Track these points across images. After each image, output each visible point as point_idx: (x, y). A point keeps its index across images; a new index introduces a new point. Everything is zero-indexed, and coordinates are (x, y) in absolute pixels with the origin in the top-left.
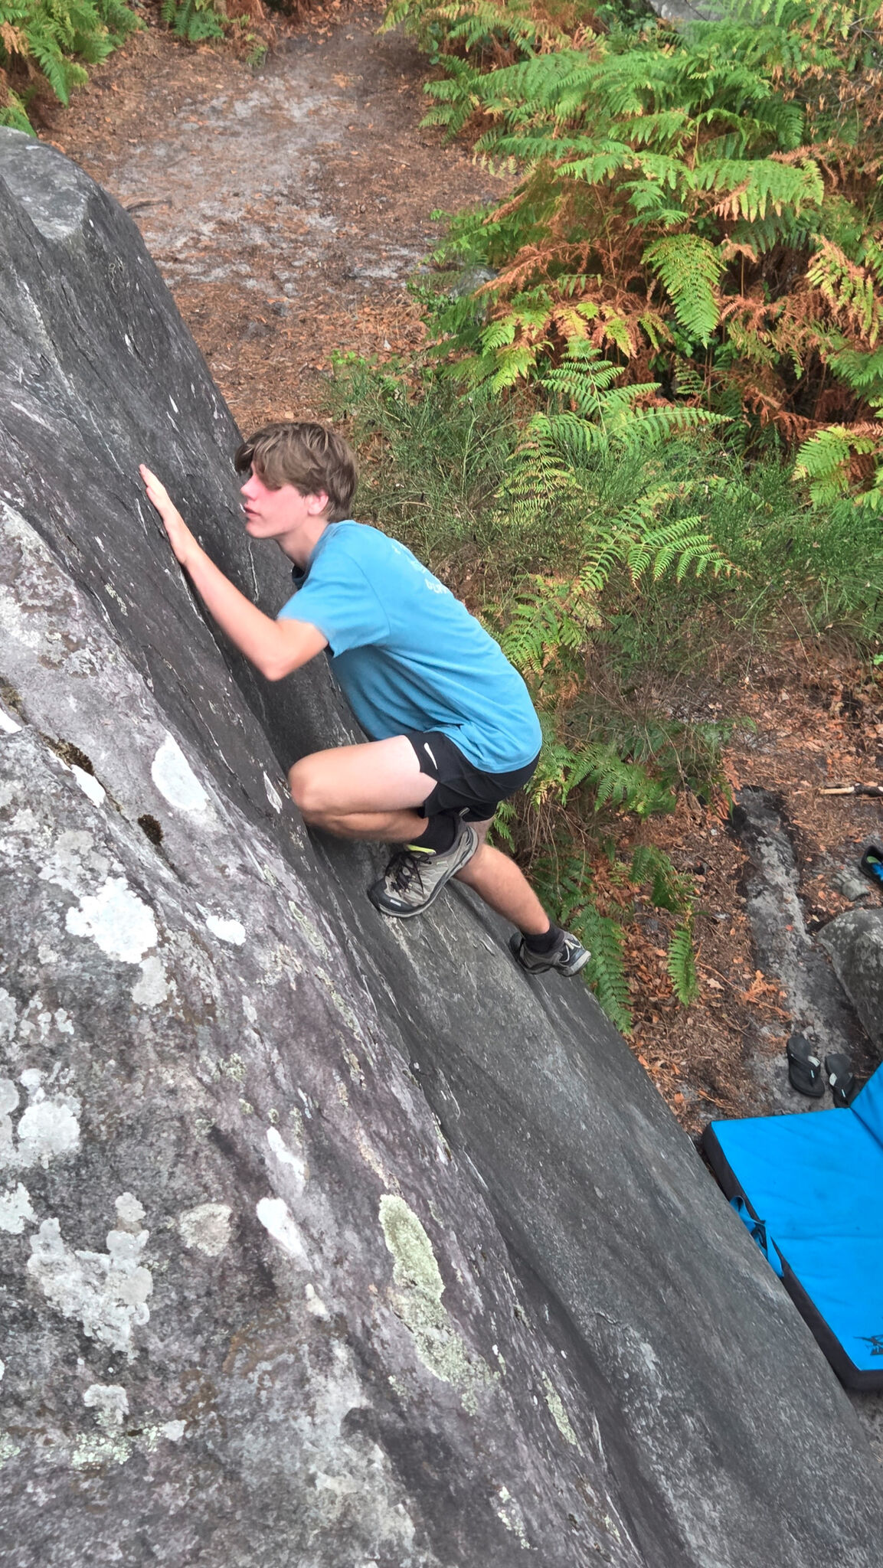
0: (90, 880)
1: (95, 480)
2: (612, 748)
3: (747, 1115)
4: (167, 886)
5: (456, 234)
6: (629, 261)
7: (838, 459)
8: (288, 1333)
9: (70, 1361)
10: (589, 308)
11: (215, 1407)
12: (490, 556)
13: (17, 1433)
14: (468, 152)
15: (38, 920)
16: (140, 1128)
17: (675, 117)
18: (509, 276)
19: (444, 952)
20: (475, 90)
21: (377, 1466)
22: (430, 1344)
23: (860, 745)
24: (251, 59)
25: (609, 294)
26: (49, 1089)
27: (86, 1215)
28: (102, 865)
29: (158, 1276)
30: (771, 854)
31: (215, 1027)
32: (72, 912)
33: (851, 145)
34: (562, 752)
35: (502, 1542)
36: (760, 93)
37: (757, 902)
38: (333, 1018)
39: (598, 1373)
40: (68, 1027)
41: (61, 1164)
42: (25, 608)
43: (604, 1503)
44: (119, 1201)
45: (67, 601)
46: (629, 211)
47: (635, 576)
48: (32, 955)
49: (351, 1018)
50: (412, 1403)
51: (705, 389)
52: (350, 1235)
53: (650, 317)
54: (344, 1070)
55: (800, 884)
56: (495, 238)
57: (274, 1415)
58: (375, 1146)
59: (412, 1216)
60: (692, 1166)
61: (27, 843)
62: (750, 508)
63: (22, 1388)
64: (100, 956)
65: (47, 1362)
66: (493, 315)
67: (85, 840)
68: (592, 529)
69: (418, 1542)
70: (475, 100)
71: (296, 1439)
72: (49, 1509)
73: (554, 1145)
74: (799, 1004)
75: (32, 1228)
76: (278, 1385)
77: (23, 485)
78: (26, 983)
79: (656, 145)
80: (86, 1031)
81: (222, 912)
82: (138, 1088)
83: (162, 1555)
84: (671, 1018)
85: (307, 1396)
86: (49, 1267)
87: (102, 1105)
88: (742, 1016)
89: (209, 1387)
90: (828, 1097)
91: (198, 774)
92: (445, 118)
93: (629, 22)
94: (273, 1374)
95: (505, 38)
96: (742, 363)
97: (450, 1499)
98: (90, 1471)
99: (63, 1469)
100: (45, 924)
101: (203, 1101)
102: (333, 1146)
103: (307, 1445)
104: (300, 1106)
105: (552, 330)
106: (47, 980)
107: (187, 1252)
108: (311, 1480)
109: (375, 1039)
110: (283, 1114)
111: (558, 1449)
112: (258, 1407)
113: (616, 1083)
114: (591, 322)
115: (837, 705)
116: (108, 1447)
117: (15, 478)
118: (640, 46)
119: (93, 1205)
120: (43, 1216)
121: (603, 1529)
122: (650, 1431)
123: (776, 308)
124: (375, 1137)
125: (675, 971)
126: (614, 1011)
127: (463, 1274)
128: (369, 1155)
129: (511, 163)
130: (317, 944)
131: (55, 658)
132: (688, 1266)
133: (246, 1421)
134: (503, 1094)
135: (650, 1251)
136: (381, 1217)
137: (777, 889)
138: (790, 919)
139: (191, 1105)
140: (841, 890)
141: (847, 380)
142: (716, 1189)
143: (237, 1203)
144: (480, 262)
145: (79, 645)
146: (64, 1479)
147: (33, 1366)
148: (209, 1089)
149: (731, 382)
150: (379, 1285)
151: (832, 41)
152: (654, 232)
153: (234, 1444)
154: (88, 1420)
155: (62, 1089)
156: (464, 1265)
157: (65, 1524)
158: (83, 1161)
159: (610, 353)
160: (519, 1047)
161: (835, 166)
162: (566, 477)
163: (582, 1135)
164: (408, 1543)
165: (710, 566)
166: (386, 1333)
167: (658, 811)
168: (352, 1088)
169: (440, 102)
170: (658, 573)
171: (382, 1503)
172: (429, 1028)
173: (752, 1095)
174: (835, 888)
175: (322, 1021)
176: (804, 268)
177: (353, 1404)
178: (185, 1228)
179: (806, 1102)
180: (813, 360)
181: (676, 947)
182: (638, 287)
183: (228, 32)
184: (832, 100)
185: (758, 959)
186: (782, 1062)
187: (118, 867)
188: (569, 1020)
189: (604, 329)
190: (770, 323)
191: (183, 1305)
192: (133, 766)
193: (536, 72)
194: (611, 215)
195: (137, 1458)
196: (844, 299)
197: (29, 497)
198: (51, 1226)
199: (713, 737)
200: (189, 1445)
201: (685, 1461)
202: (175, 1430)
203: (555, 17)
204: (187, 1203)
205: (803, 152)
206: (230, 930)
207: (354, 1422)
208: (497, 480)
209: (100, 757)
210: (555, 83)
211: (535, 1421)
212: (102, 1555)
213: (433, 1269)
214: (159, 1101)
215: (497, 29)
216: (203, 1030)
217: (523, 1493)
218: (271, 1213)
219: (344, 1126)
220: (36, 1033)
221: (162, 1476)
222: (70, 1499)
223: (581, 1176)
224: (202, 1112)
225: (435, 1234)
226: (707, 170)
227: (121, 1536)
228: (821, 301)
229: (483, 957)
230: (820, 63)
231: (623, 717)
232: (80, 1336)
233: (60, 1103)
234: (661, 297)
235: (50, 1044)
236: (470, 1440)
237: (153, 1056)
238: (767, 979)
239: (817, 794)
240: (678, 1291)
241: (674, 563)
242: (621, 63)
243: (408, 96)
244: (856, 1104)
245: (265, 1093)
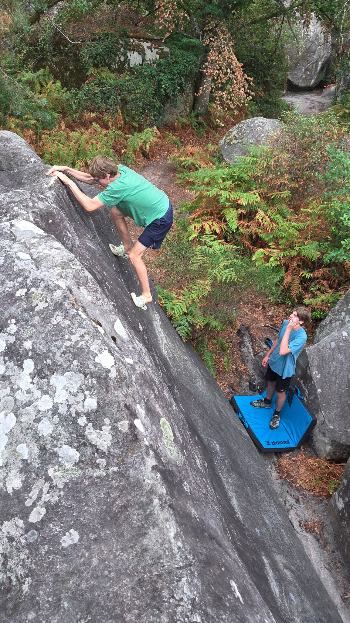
0: (101, 350)
1: (104, 260)
2: (213, 317)
3: (240, 395)
4: (117, 351)
5: (182, 206)
6: (219, 213)
7: (262, 256)
8: (140, 448)
9: (94, 454)
10: (210, 223)
11: (124, 464)
12: (188, 275)
13: (82, 469)
14: (185, 188)
15: (89, 359)
16: (110, 404)
17: (229, 183)
18: (193, 216)
19: (176, 360)
20: (187, 176)
21: (158, 477)
22: (170, 450)
23: (265, 316)
24: (140, 168)
25: (214, 220)
26: (90, 395)
27: (98, 422)
28: (103, 347)
29: (113, 436)
30: (246, 339)
31: (126, 382)
32: (96, 357)
33: (266, 190)
34: (202, 318)
35: (185, 494)
36: (247, 179)
37: (243, 349)
38: (152, 380)
39: (207, 451)
40: (95, 382)
41: (93, 411)
42: (88, 291)
43: (207, 482)
44: (105, 420)
45: (97, 290)
46: (219, 203)
47: (218, 281)
48: (88, 366)
49: (156, 379)
50: (166, 463)
51: (234, 241)
52: (154, 427)
53: (223, 225)
54: (153, 391)
55: (252, 346)
56: (191, 207)
57: (137, 466)
58: (160, 407)
59: (167, 422)
60: (228, 406)
61: (87, 342)
62: (243, 266)
63: (83, 459)
64: (102, 367)
65: (89, 454)
66: (190, 224)
67: (99, 342)
68: (210, 270)
69: (167, 494)
70: (187, 178)
71: (141, 472)
72: (88, 485)
73: (199, 402)
74: (252, 371)
75: (86, 425)
76: (138, 460)
77: (89, 262)
78: (86, 372)
79: (225, 189)
80: (99, 383)
81: (128, 356)
82: (109, 395)
83: (112, 496)
84: (224, 374)
85: (144, 462)
86: (90, 433)
87: (102, 399)
88: (239, 374)
89: (123, 460)
90: (257, 392)
91: (124, 327)
92: (181, 181)
93: (220, 162)
94: (137, 457)
95: (194, 165)
96: (242, 235)
97: (174, 485)
98: (97, 477)
99: (92, 477)
100: (91, 360)
101: (124, 399)
102: (151, 408)
103: (144, 473)
104: (144, 399)
105: (202, 227)
106: (91, 372)
107: (119, 431)
108: (144, 480)
109: (161, 382)
110: (140, 401)
111: (198, 471)
112: (133, 464)
113: (212, 388)
114: (210, 226)
115: (261, 308)
116: (101, 472)
117: (87, 260)
118: (222, 168)
119: (99, 420)
120: (89, 422)
121: (207, 488)
122: (218, 463)
123: (249, 224)
124: (160, 405)
125: (225, 364)
126: (212, 372)
127: (178, 434)
128: (159, 409)
129: (194, 191)
130: (149, 362)
131: (94, 302)
132: (227, 428)
133: (131, 467)
134: (188, 391)
135: (219, 424)
136: (161, 423)
137: (247, 347)
138: (250, 353)
139: (121, 399)
140: (261, 347)
141: (264, 239)
142: (233, 411)
143: (130, 420)
144: (187, 212)
145: (100, 299)
146: (92, 479)
147: (86, 454)
148: (124, 396)
149: (240, 239)
150: (160, 438)
151: (262, 168)
152: (224, 207)
153: (128, 472)
154: (97, 466)
155: (93, 395)
156: (178, 432)
157: (92, 489)
158: (97, 411)
159: (214, 232)
160: (192, 381)
161: (262, 194)
162: (205, 259)
163: (205, 400)
164: (165, 495)
165: (234, 279)
166: (161, 448)
167: (222, 330)
168: (155, 395)
169: (180, 178)
170: (223, 280)
171: (159, 486)
172: (173, 376)
173: (241, 390)
174: (260, 347)
175: (149, 380)
176: (255, 216)
177: (154, 464)
178: (119, 426)
179: (253, 393)
180: (257, 235)
181: (226, 359)
182: (220, 219)
183: (135, 162)
184: (262, 180)
185: (243, 361)
186: (248, 384)
187: (106, 348)
188: (202, 374)
189: (213, 227)
190: (248, 227)
191: (118, 442)
192: (110, 326)
193: (200, 173)
194: (215, 203)
195: (107, 475)
196: (264, 222)
197: (90, 264)
198: (90, 424)
199: (234, 315)
200: (119, 472)
201: (225, 470)
202: (116, 469)
203: (204, 161)
204: (119, 420)
205: (256, 191)
206: (130, 361)
207: (154, 468)
208: (190, 260)
209: (104, 324)
210: (204, 175)
211: (193, 465)
212: (99, 496)
213: (171, 434)
214: (114, 398)
215: (192, 163)
216: (124, 383)
217: (190, 483)
218: (137, 422)
219: (153, 403)
220: (88, 383)
221: (113, 479)
222: (93, 483)
223: (205, 409)
224: (123, 401)
225: (172, 426)
226: (235, 194)
227: (104, 492)
228: (259, 223)
229: (185, 361)
230: (259, 173)
231: (215, 310)
232: (96, 448)
233: (93, 398)
234: (225, 221)
235: (91, 385)
236: (178, 471)
237: (113, 389)
238: (245, 366)
239: (256, 327)
240: (224, 433)
241: (227, 278)
242: (218, 171)
243: (173, 177)
244: (263, 394)
245: (137, 396)
